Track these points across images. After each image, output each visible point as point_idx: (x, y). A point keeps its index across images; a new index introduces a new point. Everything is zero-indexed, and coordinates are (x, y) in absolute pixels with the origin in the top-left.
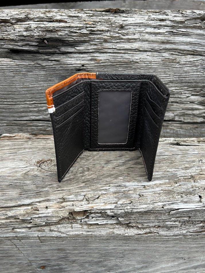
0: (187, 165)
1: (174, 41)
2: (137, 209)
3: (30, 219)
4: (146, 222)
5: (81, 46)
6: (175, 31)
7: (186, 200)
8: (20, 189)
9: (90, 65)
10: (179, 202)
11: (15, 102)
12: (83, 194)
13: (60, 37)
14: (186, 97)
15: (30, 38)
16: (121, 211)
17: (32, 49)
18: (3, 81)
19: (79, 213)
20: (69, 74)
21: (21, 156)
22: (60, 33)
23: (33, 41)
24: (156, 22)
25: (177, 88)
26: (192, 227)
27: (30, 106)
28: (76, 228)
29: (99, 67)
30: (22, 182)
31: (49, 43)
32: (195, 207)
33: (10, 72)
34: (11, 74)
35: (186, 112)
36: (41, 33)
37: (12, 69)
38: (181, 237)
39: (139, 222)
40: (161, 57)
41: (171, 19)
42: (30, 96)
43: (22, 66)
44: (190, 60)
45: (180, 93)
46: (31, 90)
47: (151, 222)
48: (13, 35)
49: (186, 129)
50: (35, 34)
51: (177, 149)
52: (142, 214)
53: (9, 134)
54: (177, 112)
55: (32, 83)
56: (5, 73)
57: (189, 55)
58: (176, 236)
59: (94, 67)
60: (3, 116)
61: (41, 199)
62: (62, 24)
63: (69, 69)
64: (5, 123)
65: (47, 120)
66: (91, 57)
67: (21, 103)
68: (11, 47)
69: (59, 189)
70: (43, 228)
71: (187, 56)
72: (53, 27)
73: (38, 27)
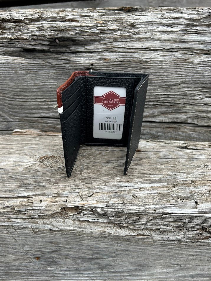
0: (190, 170)
1: (187, 39)
2: (127, 209)
3: (24, 210)
4: (137, 223)
5: (91, 45)
6: (190, 29)
7: (180, 205)
8: (20, 182)
9: (99, 64)
10: (173, 207)
11: (27, 99)
12: (77, 190)
13: (71, 36)
14: (199, 98)
15: (42, 37)
16: (111, 210)
17: (44, 48)
18: (15, 79)
19: (71, 209)
21: (26, 151)
22: (71, 33)
23: (44, 41)
24: (170, 20)
25: (189, 89)
26: (188, 234)
27: (41, 104)
28: (68, 224)
29: (108, 66)
30: (23, 175)
31: (60, 42)
32: (189, 212)
33: (22, 70)
34: (24, 72)
35: (200, 115)
36: (53, 33)
37: (24, 68)
38: (175, 242)
39: (130, 223)
40: (172, 57)
41: (186, 17)
42: (40, 94)
43: (34, 65)
44: (204, 60)
45: (194, 94)
46: (41, 88)
47: (142, 224)
48: (26, 35)
49: (200, 133)
50: (47, 34)
51: (184, 153)
52: (133, 215)
53: (21, 129)
54: (190, 114)
55: (43, 82)
56: (18, 71)
57: (204, 55)
58: (170, 241)
59: (102, 67)
60: (16, 112)
61: (37, 193)
62: (74, 24)
63: (78, 68)
64: (17, 119)
65: (56, 117)
66: (100, 56)
67: (32, 100)
68: (24, 46)
69: (56, 184)
70: (37, 220)
71: (201, 56)
72: (65, 26)
73: (50, 26)
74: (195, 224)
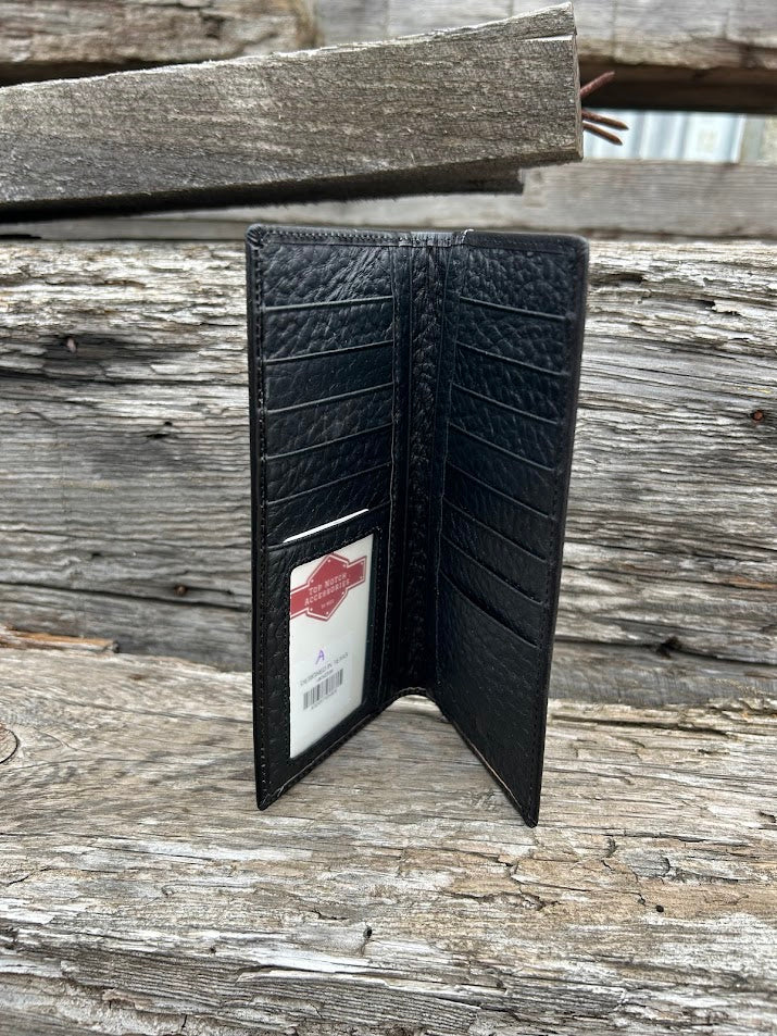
0: (419, 808)
2: (120, 939)
4: (160, 993)
5: (172, 361)
7: (308, 936)
9: (192, 424)
10: (282, 941)
13: (115, 331)
15: (25, 333)
16: (65, 938)
17: (26, 365)
20: (125, 447)
22: (115, 321)
23: (31, 344)
27: (10, 539)
29: (221, 430)
31: (80, 350)
32: (334, 969)
36: (62, 321)
39: (133, 989)
42: (10, 508)
46: (12, 490)
47: (177, 997)
50: (41, 323)
52: (140, 963)
55: (16, 470)
59: (202, 430)
62: (131, 294)
63: (125, 432)
65: (62, 585)
66: (198, 397)
72: (97, 301)
73: (53, 300)
74: (362, 1012)
